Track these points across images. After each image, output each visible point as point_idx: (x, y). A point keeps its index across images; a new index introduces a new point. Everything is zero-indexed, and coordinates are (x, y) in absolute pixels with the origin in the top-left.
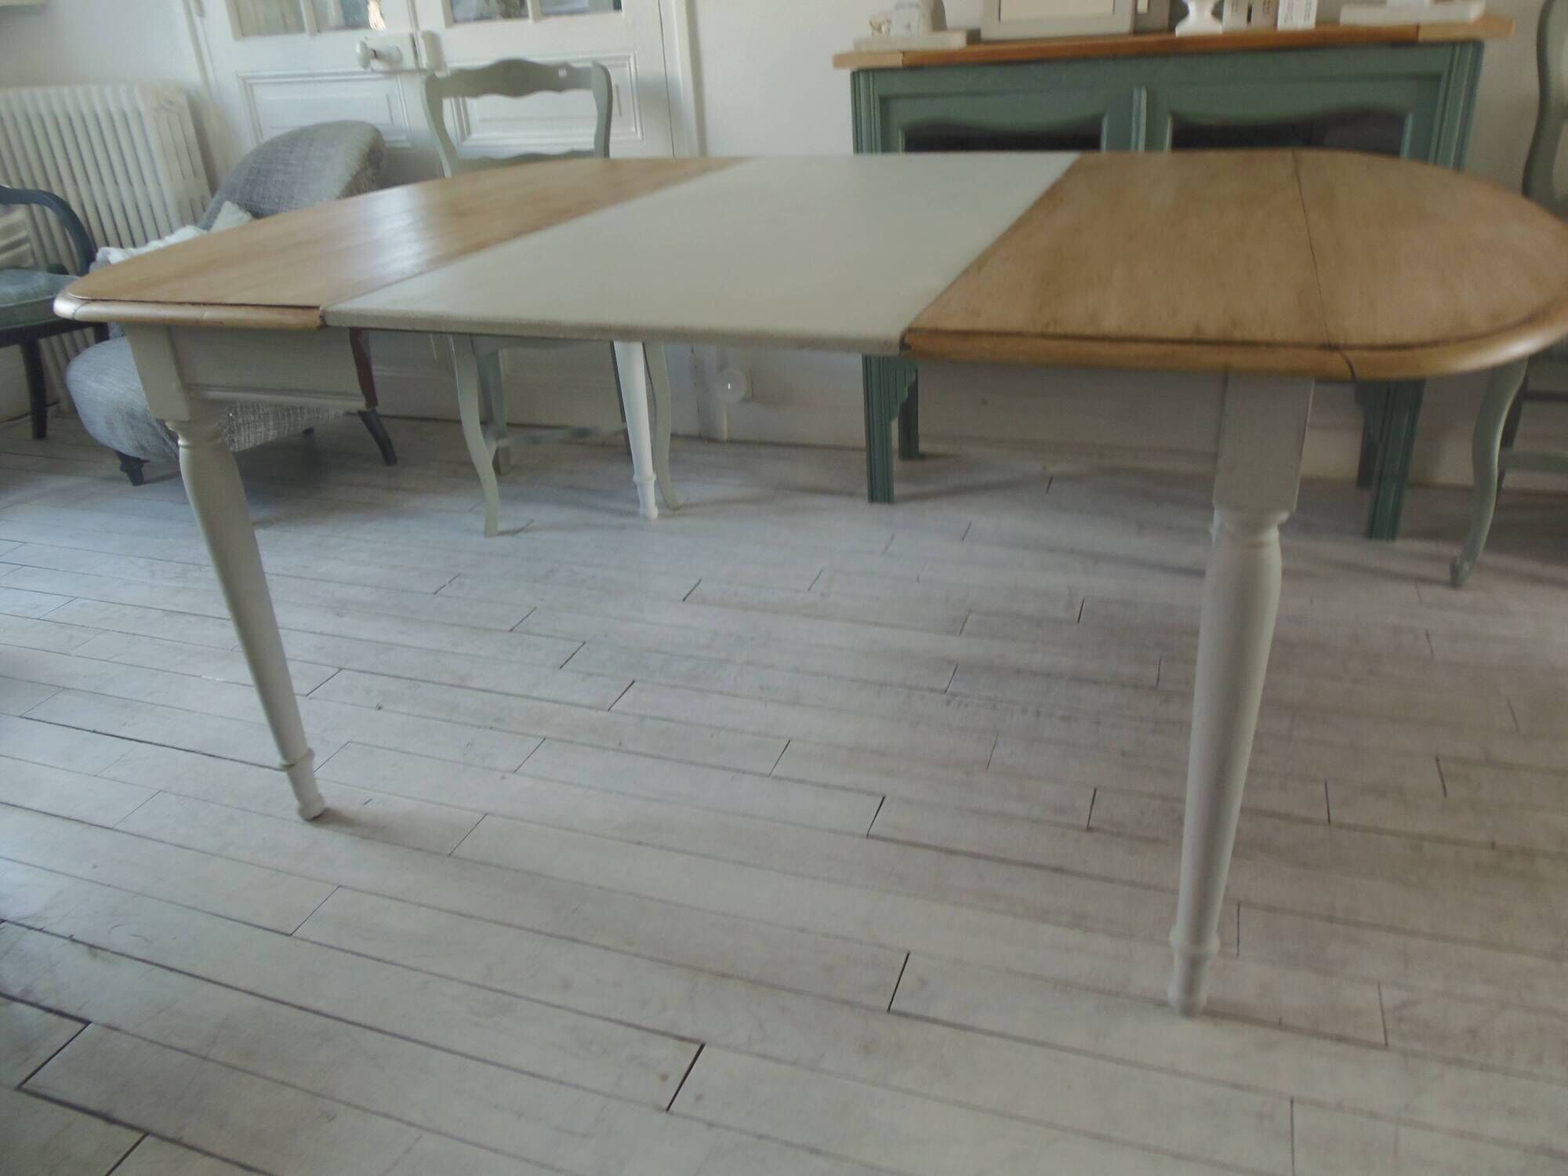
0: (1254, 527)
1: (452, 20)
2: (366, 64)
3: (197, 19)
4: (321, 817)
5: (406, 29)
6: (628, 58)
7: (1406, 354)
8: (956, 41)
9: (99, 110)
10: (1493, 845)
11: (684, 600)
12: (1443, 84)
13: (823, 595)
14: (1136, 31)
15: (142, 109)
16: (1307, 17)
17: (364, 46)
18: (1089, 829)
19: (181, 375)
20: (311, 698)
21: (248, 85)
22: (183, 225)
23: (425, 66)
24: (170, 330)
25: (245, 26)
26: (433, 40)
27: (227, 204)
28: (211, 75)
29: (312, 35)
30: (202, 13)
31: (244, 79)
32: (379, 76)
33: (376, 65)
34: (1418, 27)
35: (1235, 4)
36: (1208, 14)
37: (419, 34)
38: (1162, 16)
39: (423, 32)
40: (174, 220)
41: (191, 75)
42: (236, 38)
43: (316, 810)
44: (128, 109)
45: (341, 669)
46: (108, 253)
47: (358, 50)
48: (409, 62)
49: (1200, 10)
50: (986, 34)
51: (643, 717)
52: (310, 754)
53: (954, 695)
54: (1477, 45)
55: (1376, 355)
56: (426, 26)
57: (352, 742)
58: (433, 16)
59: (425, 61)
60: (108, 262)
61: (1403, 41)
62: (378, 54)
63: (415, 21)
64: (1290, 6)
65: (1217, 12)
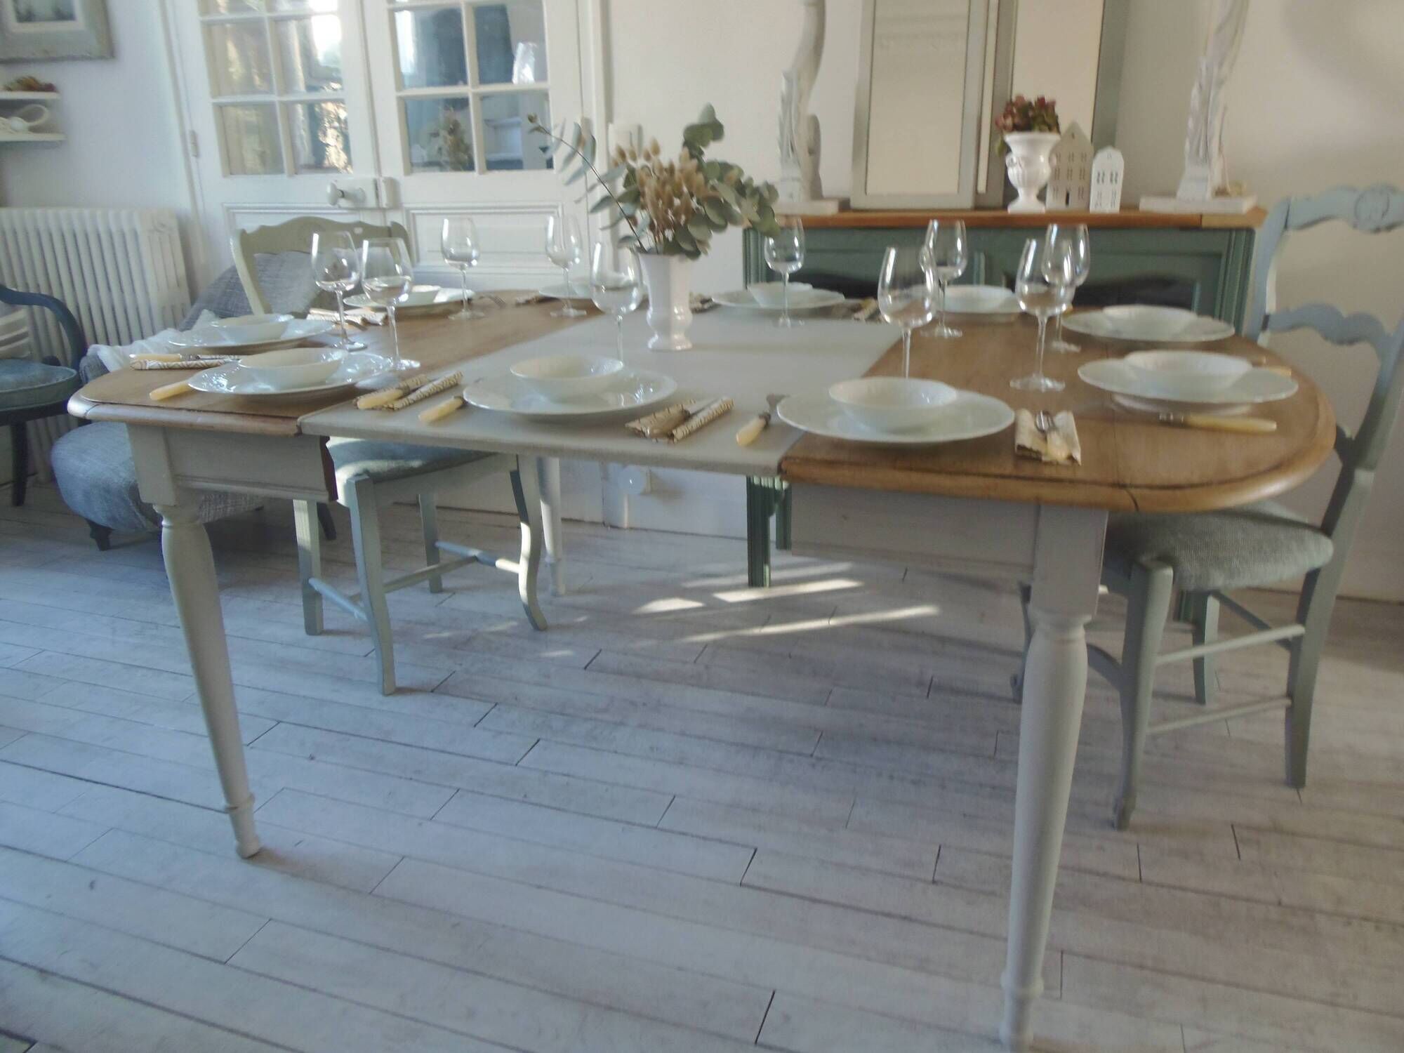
0: (1064, 626)
1: (410, 168)
2: (334, 202)
3: (193, 159)
4: (255, 857)
5: (372, 175)
6: (556, 207)
7: (1178, 493)
8: (829, 209)
9: (102, 229)
10: (1280, 904)
11: (585, 668)
12: (1223, 260)
13: (707, 667)
14: (977, 208)
15: (139, 231)
16: (1113, 203)
17: (334, 187)
18: (934, 882)
19: (171, 465)
20: (252, 748)
21: (231, 214)
22: (165, 327)
23: (384, 206)
24: (165, 430)
25: (232, 166)
26: (393, 185)
27: (205, 311)
28: (200, 204)
29: (290, 176)
30: (197, 155)
31: (229, 209)
32: (345, 211)
33: (343, 203)
34: (1201, 216)
35: (1056, 190)
36: (1034, 197)
37: (382, 179)
38: (998, 198)
39: (385, 178)
40: (157, 324)
41: (183, 202)
42: (224, 176)
43: (253, 848)
44: (126, 229)
45: (279, 722)
46: (98, 349)
47: (329, 190)
48: (371, 202)
49: (1028, 194)
50: (854, 204)
51: (546, 773)
52: (252, 798)
53: (819, 759)
54: (1250, 232)
55: (1156, 493)
56: (387, 173)
57: (287, 788)
58: (394, 166)
59: (384, 202)
60: (96, 357)
61: (1189, 226)
62: (345, 194)
63: (378, 169)
64: (1100, 195)
65: (1041, 197)
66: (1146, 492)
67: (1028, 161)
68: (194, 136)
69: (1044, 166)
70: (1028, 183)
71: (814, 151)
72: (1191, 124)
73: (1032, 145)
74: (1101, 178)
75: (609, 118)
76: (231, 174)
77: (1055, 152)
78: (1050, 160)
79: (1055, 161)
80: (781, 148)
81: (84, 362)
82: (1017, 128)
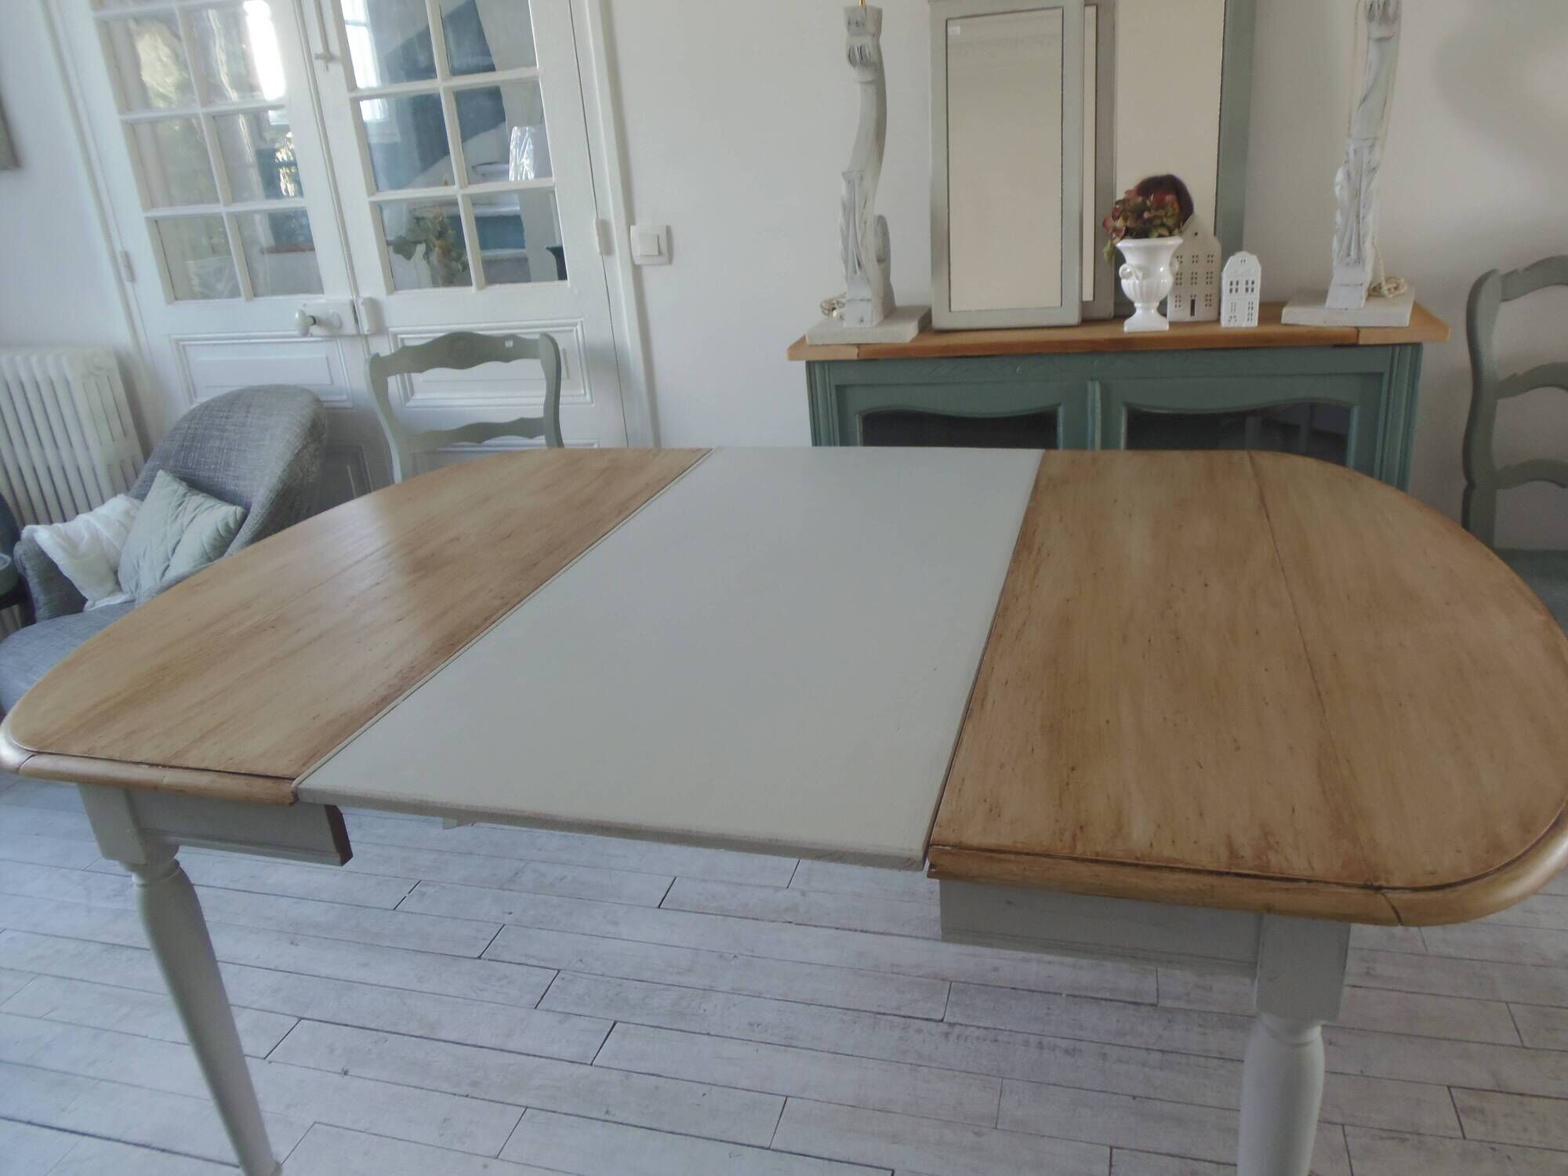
1: (394, 285)
2: (306, 333)
3: (128, 284)
5: (346, 296)
6: (575, 325)
8: (906, 333)
9: (25, 377)
11: (659, 907)
12: (1385, 382)
13: (803, 894)
14: (1086, 321)
15: (70, 377)
16: (1249, 319)
17: (303, 314)
19: (136, 820)
20: (270, 1062)
21: (181, 347)
22: (115, 494)
23: (366, 332)
24: (129, 791)
25: (177, 289)
26: (374, 306)
27: (161, 473)
28: (143, 339)
29: (248, 299)
30: (133, 278)
31: (177, 341)
32: (320, 339)
33: (315, 330)
34: (1358, 329)
35: (1178, 298)
36: (1154, 311)
37: (360, 301)
38: (1108, 308)
39: (364, 299)
40: (106, 488)
41: (121, 335)
42: (169, 302)
44: (54, 377)
45: (301, 1019)
46: (34, 531)
47: (297, 316)
48: (349, 328)
49: (1147, 309)
50: (940, 321)
51: (628, 1073)
53: (952, 1025)
54: (1417, 347)
55: (1421, 896)
56: (365, 293)
57: (319, 1123)
58: (373, 284)
59: (366, 327)
60: (32, 541)
61: (1344, 343)
62: (317, 320)
63: (355, 287)
64: (1233, 307)
65: (1162, 310)
66: (1408, 896)
67: (1147, 272)
68: (127, 256)
69: (1164, 276)
70: (1147, 297)
71: (883, 259)
72: (1339, 218)
73: (1151, 253)
74: (1234, 288)
75: (631, 220)
76: (176, 299)
77: (1178, 256)
78: (1171, 264)
79: (1177, 266)
80: (846, 262)
81: (19, 549)
82: (1130, 233)
